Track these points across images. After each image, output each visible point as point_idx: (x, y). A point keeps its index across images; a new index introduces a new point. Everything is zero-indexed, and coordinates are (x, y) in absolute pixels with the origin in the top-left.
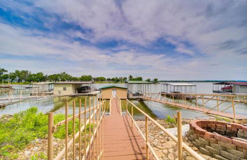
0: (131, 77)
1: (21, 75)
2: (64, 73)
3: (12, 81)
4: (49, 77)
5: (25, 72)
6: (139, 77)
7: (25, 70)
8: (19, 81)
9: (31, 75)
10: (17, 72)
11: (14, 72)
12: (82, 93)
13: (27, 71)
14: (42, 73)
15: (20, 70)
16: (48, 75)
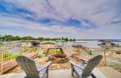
0: (63, 38)
1: (8, 37)
2: (30, 36)
3: (3, 40)
4: (22, 38)
5: (10, 36)
6: (66, 38)
7: (10, 35)
8: (7, 40)
9: (13, 38)
10: (6, 36)
11: (5, 36)
12: (36, 46)
13: (11, 35)
14: (18, 36)
15: (8, 35)
16: (22, 37)
